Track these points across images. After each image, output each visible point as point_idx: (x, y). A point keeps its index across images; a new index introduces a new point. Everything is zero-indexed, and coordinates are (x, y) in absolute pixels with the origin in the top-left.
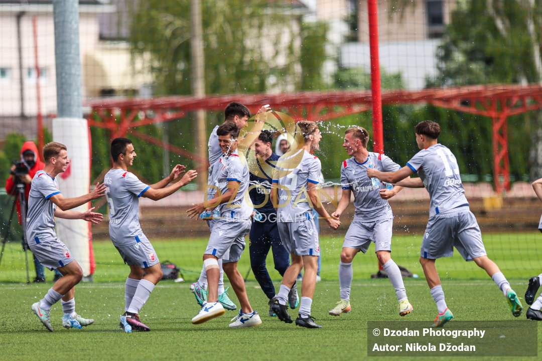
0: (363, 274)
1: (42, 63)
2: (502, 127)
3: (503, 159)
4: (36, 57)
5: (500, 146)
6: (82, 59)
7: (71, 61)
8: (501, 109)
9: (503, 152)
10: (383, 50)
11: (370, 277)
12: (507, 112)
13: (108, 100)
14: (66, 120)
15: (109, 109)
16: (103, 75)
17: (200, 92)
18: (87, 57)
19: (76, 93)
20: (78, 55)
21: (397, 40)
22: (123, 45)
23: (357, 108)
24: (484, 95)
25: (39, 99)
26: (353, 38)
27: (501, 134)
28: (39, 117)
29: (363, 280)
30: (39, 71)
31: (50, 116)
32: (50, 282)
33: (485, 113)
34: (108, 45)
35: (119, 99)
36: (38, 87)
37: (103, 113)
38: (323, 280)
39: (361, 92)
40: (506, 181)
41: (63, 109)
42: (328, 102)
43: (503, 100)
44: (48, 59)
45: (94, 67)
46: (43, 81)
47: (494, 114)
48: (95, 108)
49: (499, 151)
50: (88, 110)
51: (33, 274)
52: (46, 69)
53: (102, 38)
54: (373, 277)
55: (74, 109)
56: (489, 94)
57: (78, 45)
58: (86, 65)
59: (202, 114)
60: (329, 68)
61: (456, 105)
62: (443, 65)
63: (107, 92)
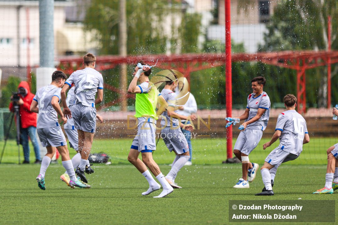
0: (217, 161)
1: (32, 35)
2: (303, 76)
3: (303, 94)
4: (28, 32)
5: (301, 86)
6: (55, 33)
7: (48, 34)
8: (302, 65)
9: (303, 90)
10: (234, 30)
11: (221, 163)
12: (306, 67)
13: (70, 58)
14: (45, 69)
15: (69, 63)
16: (67, 43)
17: (124, 53)
18: (58, 33)
19: (51, 53)
20: (53, 31)
21: (243, 23)
22: (80, 25)
23: (216, 64)
24: (292, 57)
25: (28, 56)
26: (215, 22)
27: (302, 80)
28: (29, 67)
29: (217, 165)
30: (29, 40)
31: (35, 67)
32: (32, 164)
33: (293, 67)
34: (71, 25)
35: (76, 57)
36: (28, 49)
37: (66, 65)
38: (194, 164)
39: (219, 54)
40: (303, 107)
41: (43, 62)
42: (200, 60)
43: (303, 60)
44: (35, 33)
45: (62, 38)
46: (32, 46)
47: (298, 68)
48: (62, 62)
49: (300, 89)
50: (57, 63)
51: (22, 159)
52: (34, 39)
53: (67, 21)
54: (223, 163)
55: (50, 63)
56: (295, 56)
57: (52, 26)
58: (58, 37)
59: (124, 66)
60: (201, 39)
61: (275, 62)
62: (268, 39)
63: (69, 53)
